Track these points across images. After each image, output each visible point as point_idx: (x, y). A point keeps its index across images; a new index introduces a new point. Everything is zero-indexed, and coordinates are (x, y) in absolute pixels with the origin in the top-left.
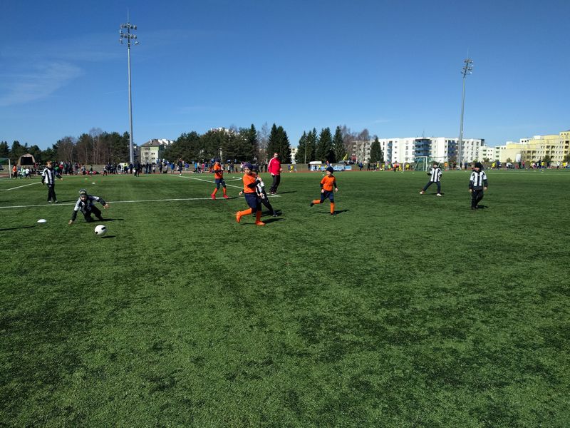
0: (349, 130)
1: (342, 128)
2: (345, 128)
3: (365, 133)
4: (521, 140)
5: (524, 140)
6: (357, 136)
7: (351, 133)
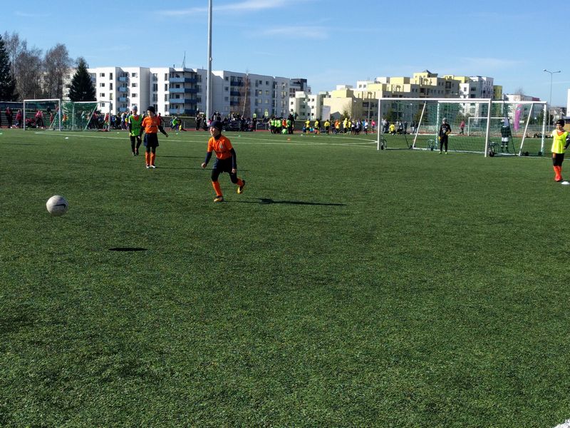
0: (24, 44)
1: (10, 38)
2: (16, 39)
3: (60, 52)
4: (359, 83)
5: (363, 83)
6: (42, 57)
7: (29, 48)
